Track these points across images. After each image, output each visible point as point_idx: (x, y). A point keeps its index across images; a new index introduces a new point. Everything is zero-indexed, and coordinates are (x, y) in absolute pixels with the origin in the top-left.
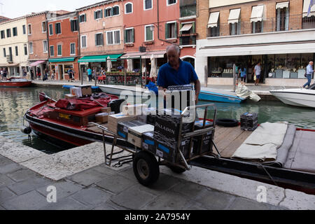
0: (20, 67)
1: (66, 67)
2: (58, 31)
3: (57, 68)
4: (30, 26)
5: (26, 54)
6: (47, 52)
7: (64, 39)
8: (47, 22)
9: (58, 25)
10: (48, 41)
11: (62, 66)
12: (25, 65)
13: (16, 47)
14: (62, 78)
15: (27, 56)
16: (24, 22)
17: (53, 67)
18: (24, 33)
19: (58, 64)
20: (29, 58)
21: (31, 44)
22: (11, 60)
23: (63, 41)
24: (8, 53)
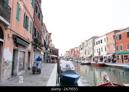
0: (103, 57)
1: (125, 56)
2: (120, 38)
3: (120, 57)
4: (107, 38)
5: (106, 51)
6: (115, 49)
7: (124, 42)
8: (115, 35)
9: (120, 36)
10: (116, 44)
11: (122, 56)
12: (105, 56)
13: (102, 48)
14: (123, 62)
15: (106, 52)
16: (105, 37)
17: (118, 57)
18: (105, 42)
19: (121, 55)
20: (107, 53)
21: (108, 46)
22: (100, 54)
23: (123, 43)
24: (99, 51)
